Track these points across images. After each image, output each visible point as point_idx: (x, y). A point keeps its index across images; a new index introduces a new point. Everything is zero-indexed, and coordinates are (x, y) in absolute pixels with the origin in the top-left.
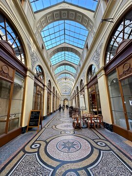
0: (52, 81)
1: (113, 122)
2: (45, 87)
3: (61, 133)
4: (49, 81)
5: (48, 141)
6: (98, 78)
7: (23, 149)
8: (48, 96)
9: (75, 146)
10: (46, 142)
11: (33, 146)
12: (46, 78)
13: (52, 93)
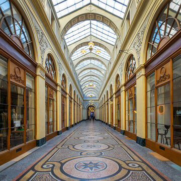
0: (68, 76)
1: (146, 136)
2: (58, 87)
3: (81, 154)
4: (64, 76)
5: (63, 162)
6: (137, 78)
7: (33, 168)
8: (63, 101)
9: (98, 167)
10: (61, 163)
11: (44, 166)
12: (58, 72)
13: (68, 96)
